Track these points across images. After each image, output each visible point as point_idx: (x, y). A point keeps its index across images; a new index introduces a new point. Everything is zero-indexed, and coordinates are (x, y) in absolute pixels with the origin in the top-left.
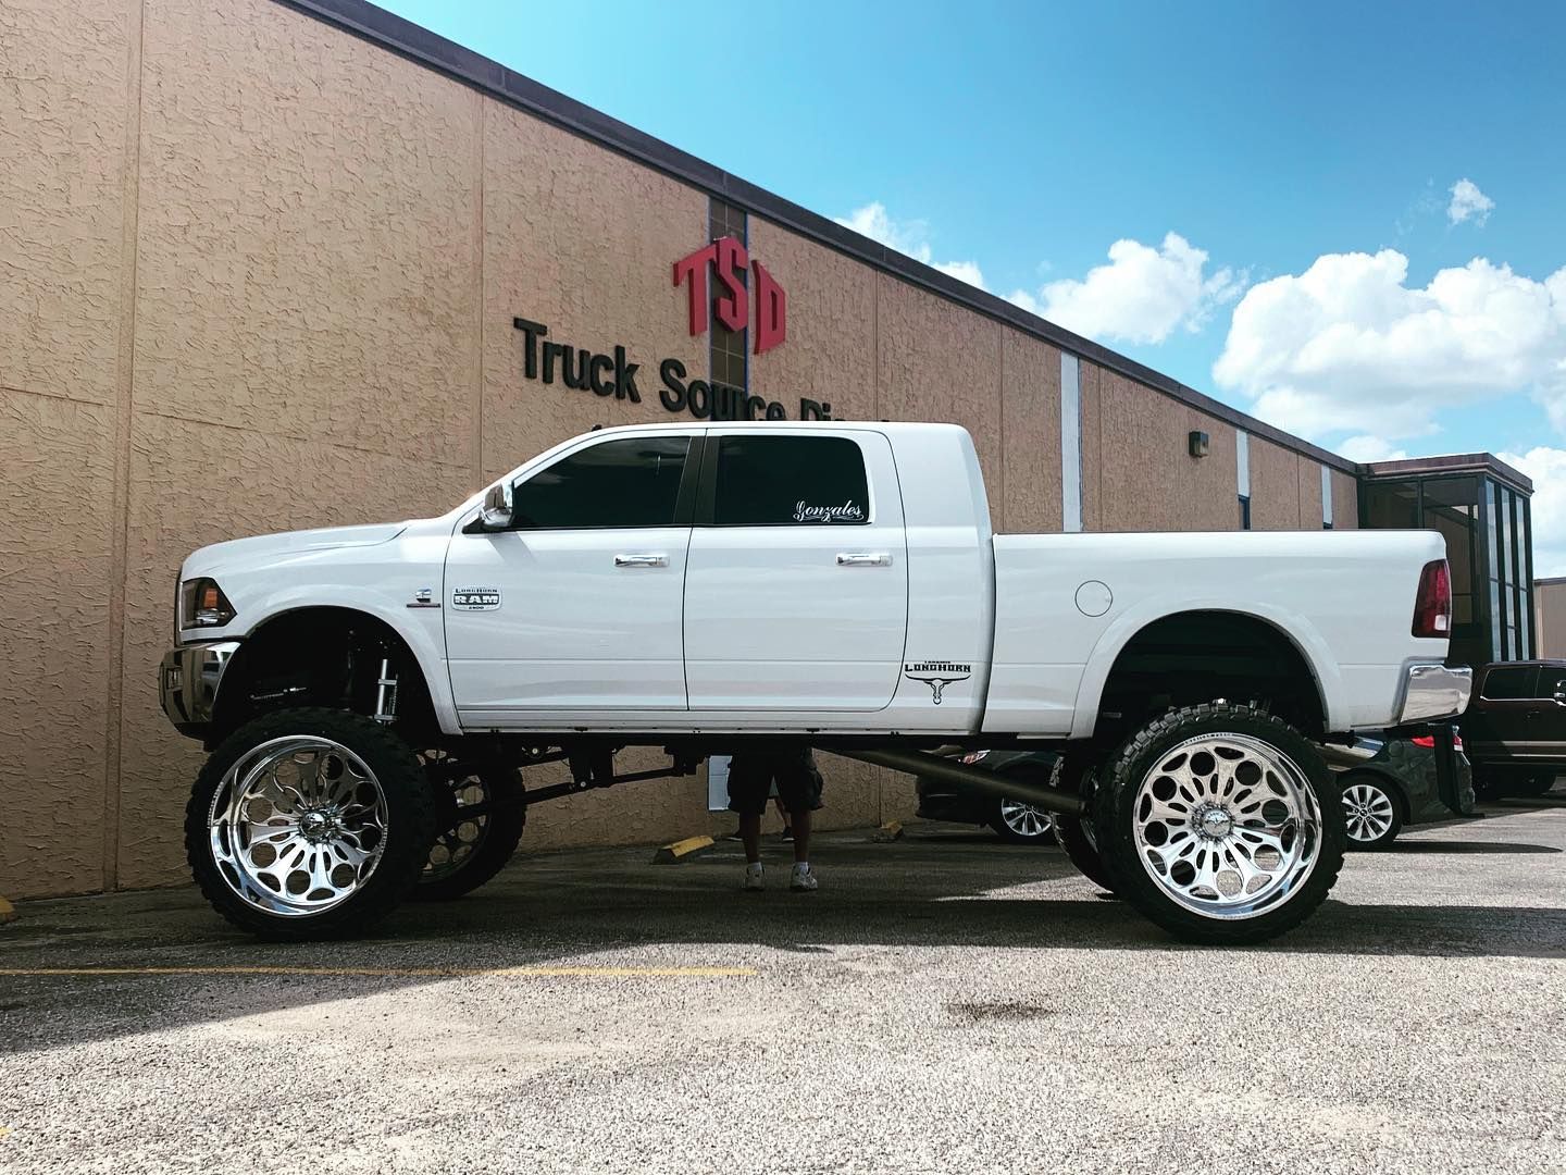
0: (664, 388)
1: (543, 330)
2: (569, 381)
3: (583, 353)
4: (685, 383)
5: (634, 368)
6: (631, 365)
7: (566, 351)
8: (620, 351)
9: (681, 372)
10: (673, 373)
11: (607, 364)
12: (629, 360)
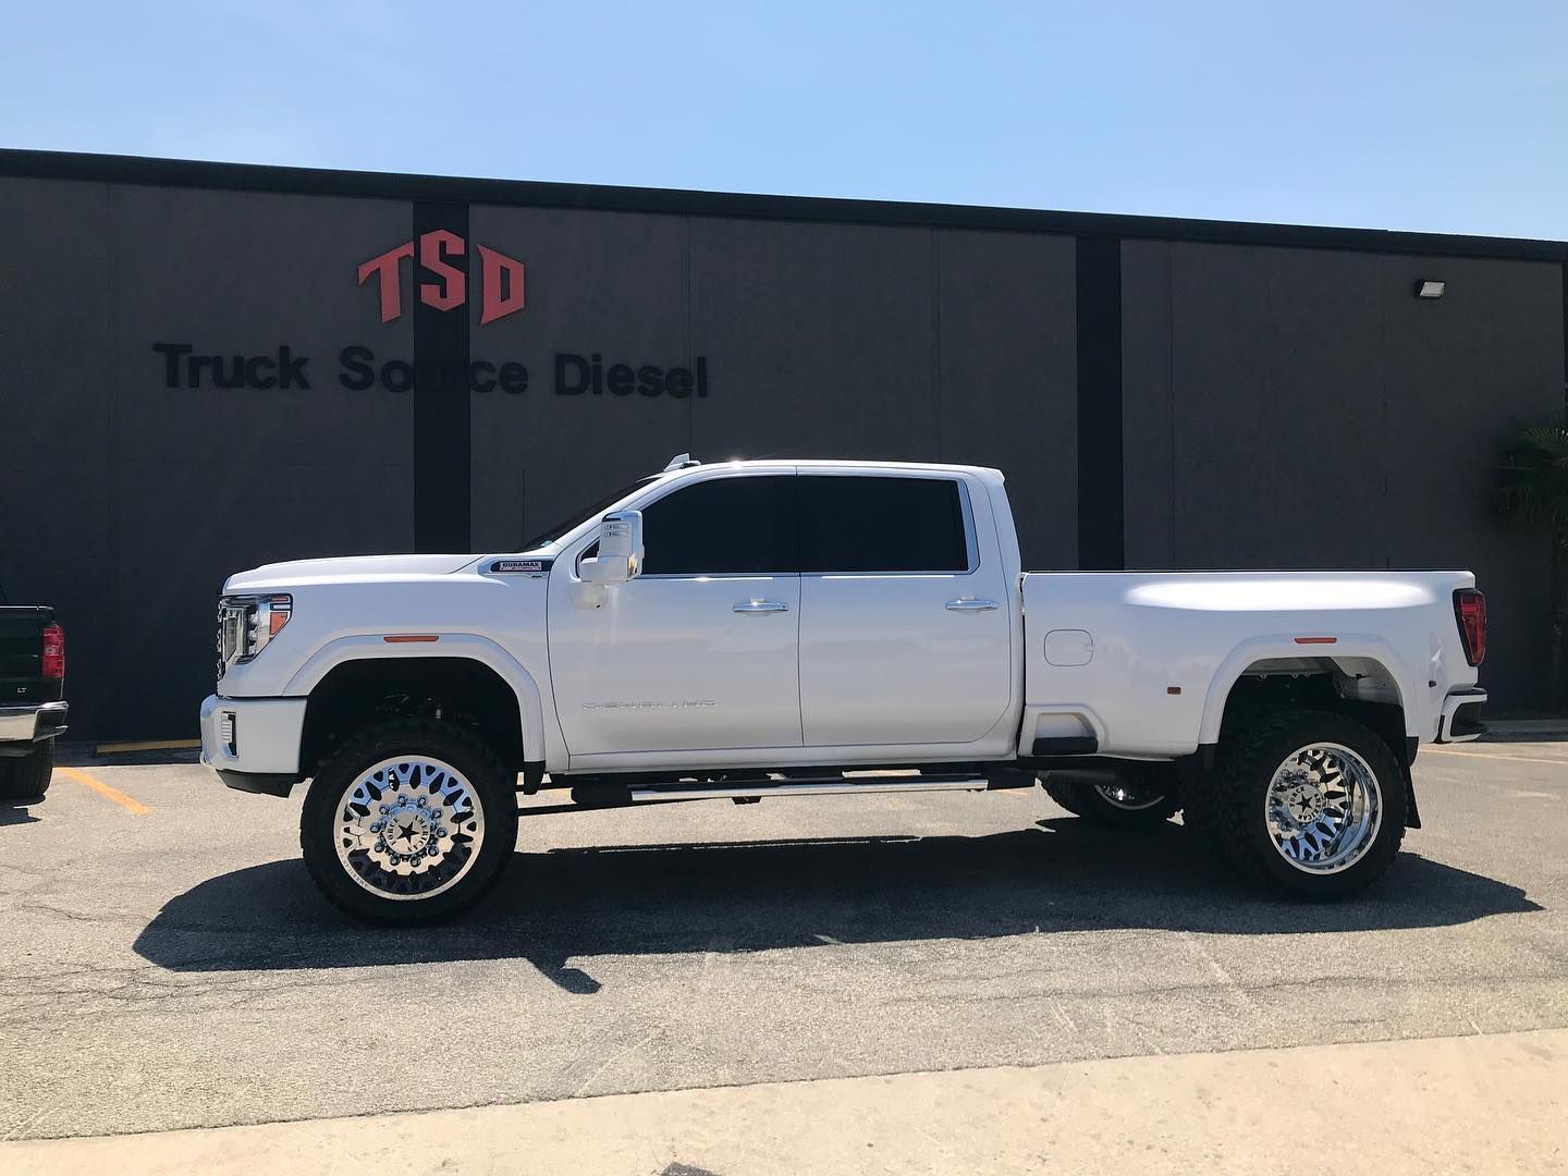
0: (346, 371)
1: (188, 348)
2: (221, 382)
5: (303, 361)
6: (299, 360)
8: (284, 350)
12: (295, 354)
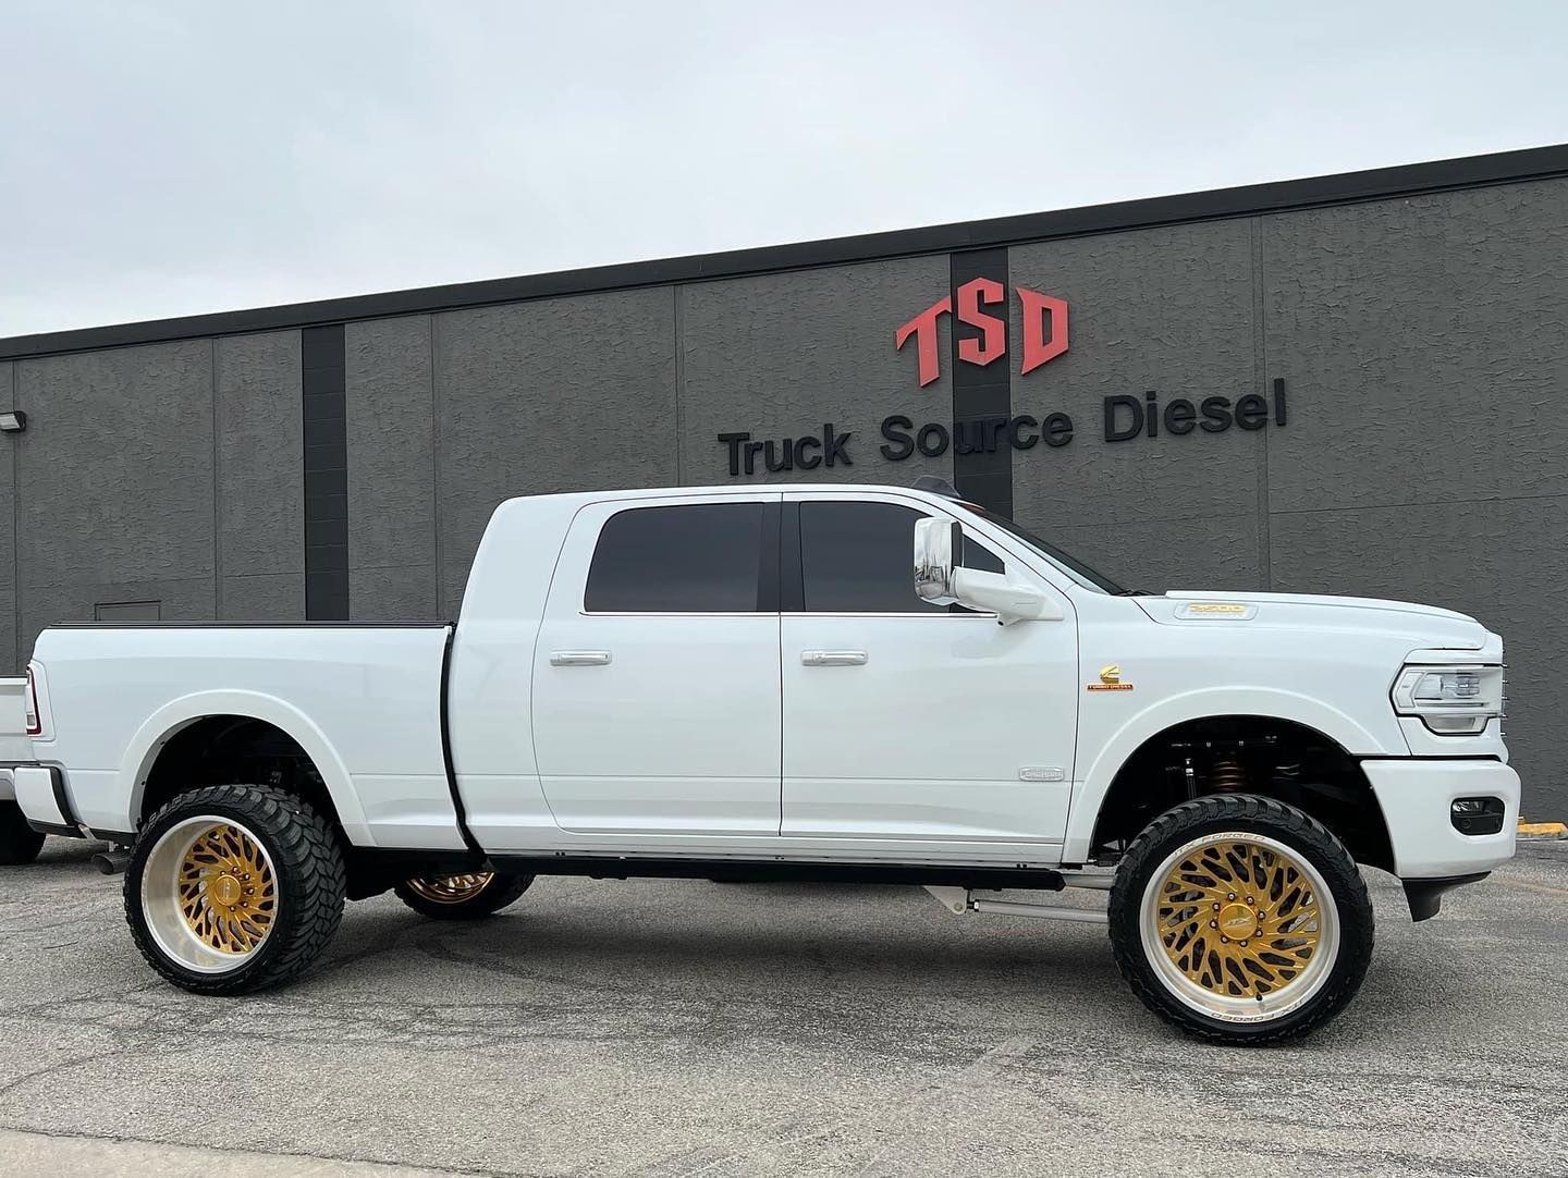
3: (787, 443)
4: (913, 434)
7: (770, 444)
9: (907, 424)
10: (897, 429)
11: (816, 444)
